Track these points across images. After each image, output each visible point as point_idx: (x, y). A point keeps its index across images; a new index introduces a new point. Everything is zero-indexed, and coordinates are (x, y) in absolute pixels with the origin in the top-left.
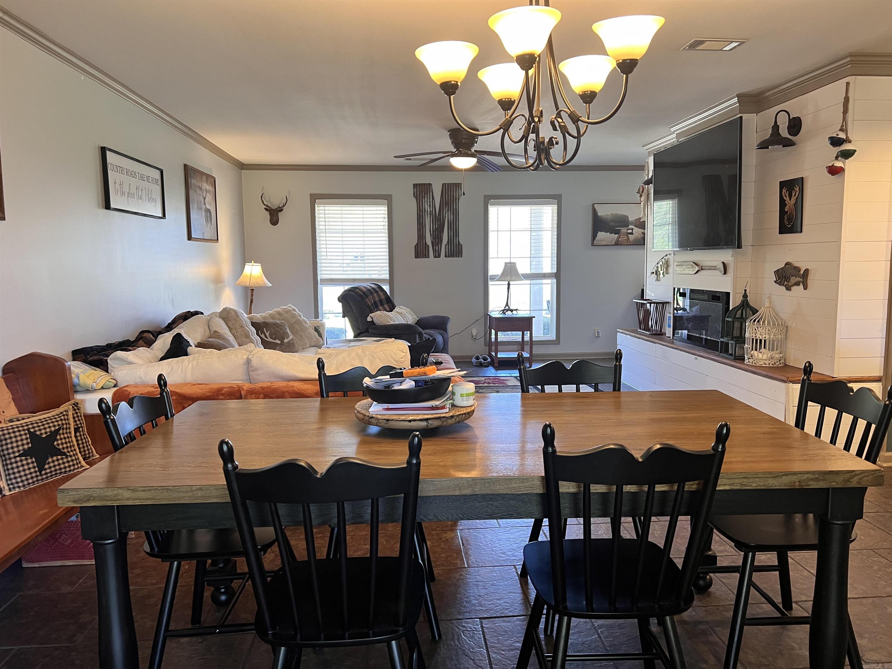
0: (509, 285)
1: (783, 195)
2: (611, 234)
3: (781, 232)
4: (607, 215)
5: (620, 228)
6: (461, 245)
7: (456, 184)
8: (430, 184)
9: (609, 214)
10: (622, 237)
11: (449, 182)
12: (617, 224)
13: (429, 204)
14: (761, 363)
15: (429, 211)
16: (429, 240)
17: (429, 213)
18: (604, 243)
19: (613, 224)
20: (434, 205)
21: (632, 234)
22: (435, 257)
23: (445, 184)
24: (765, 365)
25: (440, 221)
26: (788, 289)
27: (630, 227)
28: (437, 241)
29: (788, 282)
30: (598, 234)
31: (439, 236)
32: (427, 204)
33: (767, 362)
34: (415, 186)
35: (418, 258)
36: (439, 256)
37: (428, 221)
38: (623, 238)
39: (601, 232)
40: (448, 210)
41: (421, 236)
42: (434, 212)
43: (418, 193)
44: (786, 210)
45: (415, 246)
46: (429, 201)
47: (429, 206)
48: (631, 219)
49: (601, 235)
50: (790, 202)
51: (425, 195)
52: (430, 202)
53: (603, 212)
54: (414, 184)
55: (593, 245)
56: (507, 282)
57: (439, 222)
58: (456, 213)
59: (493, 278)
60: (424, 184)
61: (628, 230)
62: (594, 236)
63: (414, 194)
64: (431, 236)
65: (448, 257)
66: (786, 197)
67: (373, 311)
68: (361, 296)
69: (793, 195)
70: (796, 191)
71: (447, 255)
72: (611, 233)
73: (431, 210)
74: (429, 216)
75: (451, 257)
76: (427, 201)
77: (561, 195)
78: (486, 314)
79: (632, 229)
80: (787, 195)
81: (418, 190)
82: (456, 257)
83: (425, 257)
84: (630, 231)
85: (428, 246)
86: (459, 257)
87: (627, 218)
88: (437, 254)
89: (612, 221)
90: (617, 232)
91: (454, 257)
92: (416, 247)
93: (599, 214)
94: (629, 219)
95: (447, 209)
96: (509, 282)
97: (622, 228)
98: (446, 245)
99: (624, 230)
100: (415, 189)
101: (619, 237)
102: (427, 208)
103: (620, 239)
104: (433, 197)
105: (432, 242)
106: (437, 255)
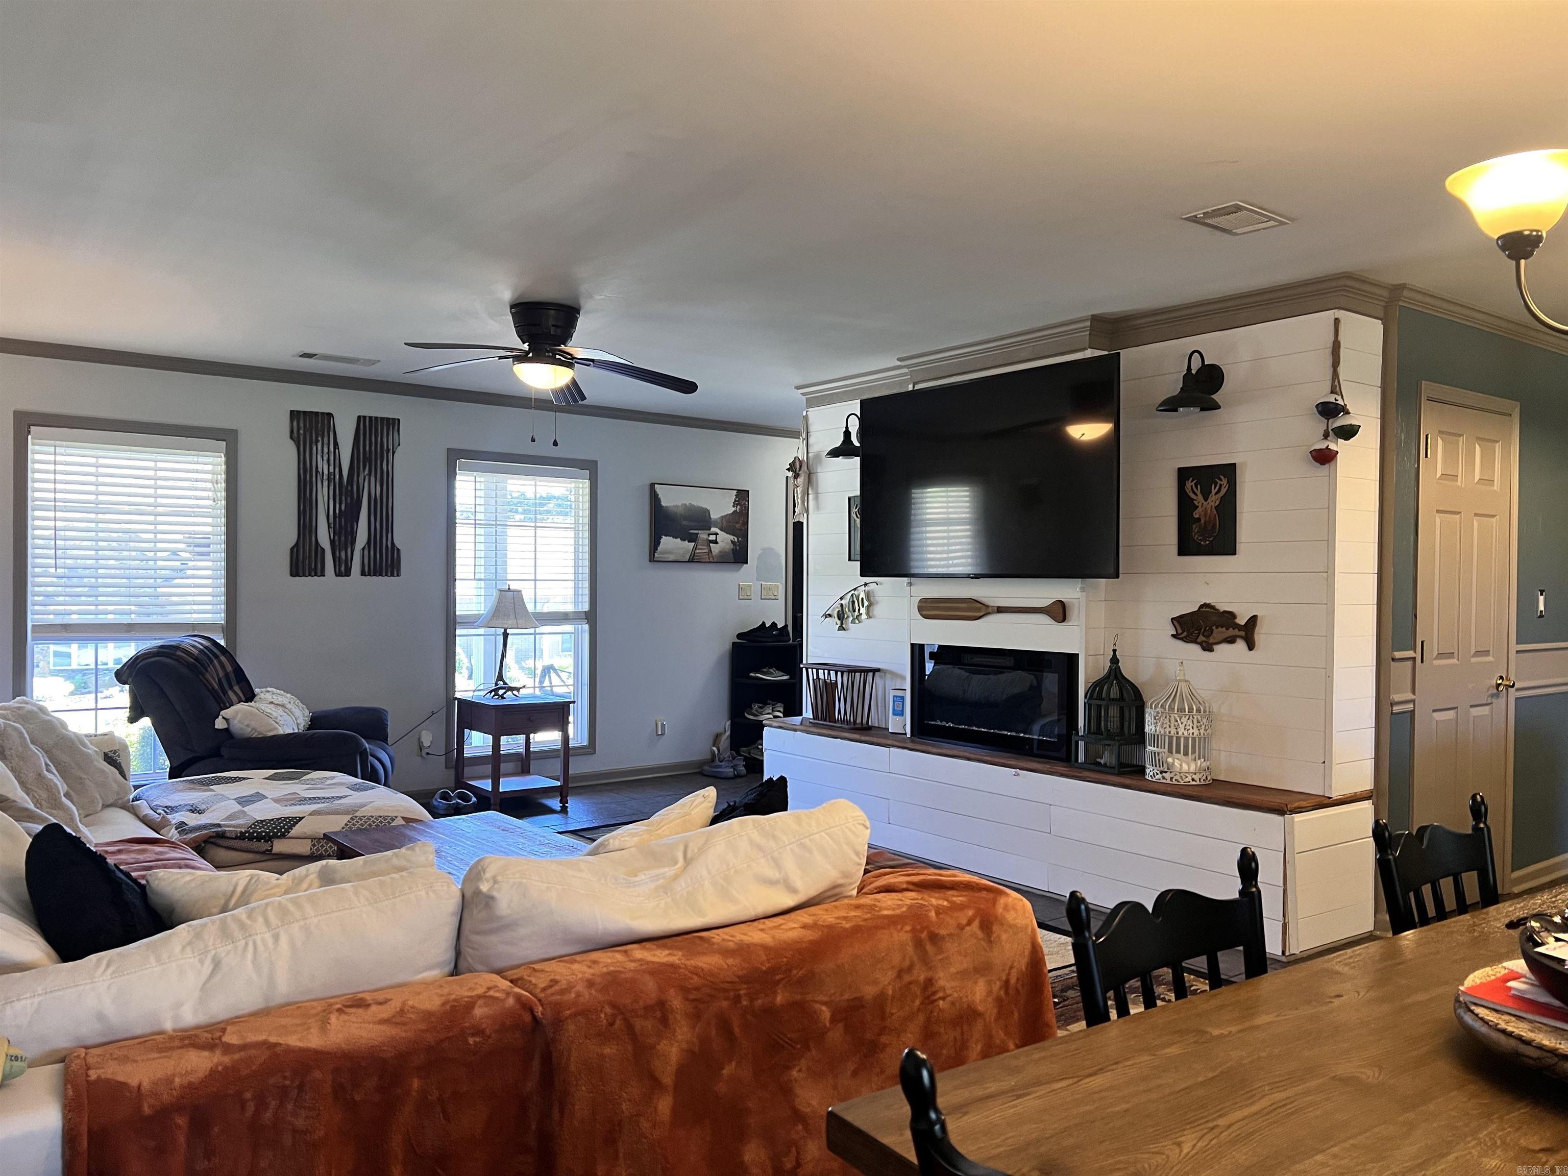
0: (506, 635)
1: (1188, 491)
2: (683, 542)
3: (1181, 553)
4: (677, 506)
5: (697, 532)
6: (398, 550)
7: (388, 419)
8: (330, 415)
9: (680, 504)
10: (701, 547)
11: (373, 414)
12: (692, 524)
13: (326, 458)
14: (1187, 780)
15: (326, 472)
16: (324, 536)
17: (325, 477)
18: (671, 558)
19: (685, 523)
20: (337, 461)
21: (716, 542)
22: (338, 574)
23: (365, 417)
24: (1194, 783)
25: (352, 498)
26: (1208, 648)
27: (713, 529)
28: (343, 539)
29: (1208, 637)
30: (662, 541)
31: (349, 529)
32: (322, 457)
33: (1196, 777)
34: (294, 415)
35: (297, 575)
36: (348, 573)
37: (323, 494)
38: (702, 551)
39: (666, 536)
40: (370, 475)
41: (306, 525)
42: (337, 477)
43: (301, 432)
44: (1197, 516)
45: (292, 549)
46: (326, 450)
47: (325, 462)
48: (715, 515)
49: (667, 542)
50: (1205, 503)
51: (317, 438)
52: (328, 453)
53: (670, 499)
54: (292, 412)
55: (652, 559)
56: (503, 630)
57: (349, 499)
58: (386, 482)
59: (471, 622)
60: (317, 413)
61: (709, 534)
62: (655, 543)
63: (292, 432)
64: (329, 527)
65: (369, 575)
66: (1196, 495)
67: (224, 704)
68: (188, 665)
69: (1214, 492)
70: (1221, 485)
71: (366, 569)
72: (683, 539)
73: (332, 470)
74: (326, 483)
75: (375, 575)
76: (323, 450)
77: (595, 463)
78: (450, 698)
79: (716, 534)
80: (1198, 492)
81: (302, 425)
82: (386, 575)
83: (316, 575)
84: (712, 538)
85: (323, 550)
86: (392, 575)
87: (707, 515)
88: (343, 569)
89: (685, 518)
90: (693, 538)
91: (381, 575)
92: (295, 551)
93: (664, 503)
94: (712, 517)
95: (366, 472)
96: (505, 631)
97: (700, 532)
98: (363, 549)
99: (703, 535)
100: (295, 423)
101: (695, 548)
102: (323, 467)
103: (697, 551)
104: (336, 444)
105: (332, 542)
106: (343, 571)
